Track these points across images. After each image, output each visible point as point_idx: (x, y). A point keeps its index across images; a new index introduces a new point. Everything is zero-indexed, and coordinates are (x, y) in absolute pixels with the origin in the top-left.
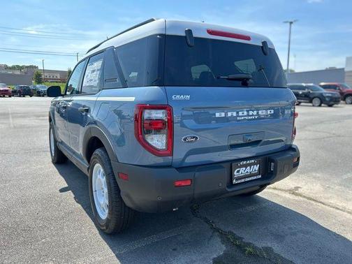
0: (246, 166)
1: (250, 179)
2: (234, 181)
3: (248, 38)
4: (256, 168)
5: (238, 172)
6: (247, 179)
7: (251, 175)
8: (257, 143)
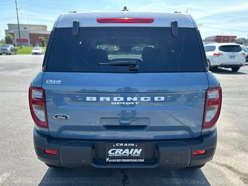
0: (124, 148)
1: (128, 160)
2: (108, 159)
3: (150, 21)
4: (138, 152)
5: (114, 152)
6: (124, 160)
7: (130, 157)
8: (142, 128)
